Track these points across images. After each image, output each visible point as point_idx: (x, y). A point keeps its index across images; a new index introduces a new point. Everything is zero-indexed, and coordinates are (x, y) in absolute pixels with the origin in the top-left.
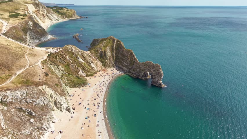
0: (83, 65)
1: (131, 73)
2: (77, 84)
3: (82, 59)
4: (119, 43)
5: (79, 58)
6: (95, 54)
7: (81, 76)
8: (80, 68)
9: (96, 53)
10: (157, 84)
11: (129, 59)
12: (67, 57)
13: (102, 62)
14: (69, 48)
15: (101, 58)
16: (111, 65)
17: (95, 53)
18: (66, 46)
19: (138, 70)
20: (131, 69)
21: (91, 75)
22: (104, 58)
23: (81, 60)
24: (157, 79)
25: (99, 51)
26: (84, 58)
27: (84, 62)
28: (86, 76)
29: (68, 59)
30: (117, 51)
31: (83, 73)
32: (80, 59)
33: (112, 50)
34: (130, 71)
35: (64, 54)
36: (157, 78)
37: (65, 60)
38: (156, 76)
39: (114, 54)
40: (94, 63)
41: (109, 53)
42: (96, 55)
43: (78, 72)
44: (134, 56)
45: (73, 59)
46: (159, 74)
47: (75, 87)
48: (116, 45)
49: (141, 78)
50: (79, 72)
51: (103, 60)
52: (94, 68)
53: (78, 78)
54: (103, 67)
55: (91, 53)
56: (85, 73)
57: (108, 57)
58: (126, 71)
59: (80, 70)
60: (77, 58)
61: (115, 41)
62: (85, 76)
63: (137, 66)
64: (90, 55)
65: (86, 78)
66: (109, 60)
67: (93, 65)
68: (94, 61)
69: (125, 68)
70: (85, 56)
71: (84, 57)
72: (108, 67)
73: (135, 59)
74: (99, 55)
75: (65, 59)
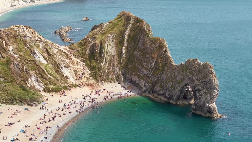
0: (43, 67)
1: (156, 93)
2: (17, 98)
3: (44, 57)
4: (139, 26)
5: (35, 53)
6: (78, 51)
7: (32, 87)
8: (32, 73)
9: (82, 50)
10: (203, 111)
11: (153, 58)
12: (11, 48)
13: (92, 68)
14: (19, 32)
15: (90, 60)
16: (113, 76)
17: (79, 49)
18: (12, 27)
19: (170, 84)
20: (156, 83)
21: (56, 91)
22: (97, 60)
23: (40, 58)
24: (203, 99)
25: (90, 44)
26: (50, 56)
27: (46, 63)
28: (44, 90)
29: (12, 53)
30: (133, 43)
31: (37, 83)
32: (39, 55)
33: (120, 43)
34: (155, 87)
35: (4, 42)
36: (204, 94)
37: (4, 52)
38: (202, 92)
39: (124, 51)
40: (71, 68)
41: (110, 49)
42: (81, 52)
43: (27, 79)
44: (166, 51)
45: (22, 54)
46: (209, 86)
47: (12, 103)
48: (131, 30)
49: (174, 103)
50: (29, 80)
51: (94, 63)
52: (67, 77)
53: (24, 89)
54: (91, 78)
55: (70, 48)
56: (42, 84)
57: (108, 58)
58: (144, 89)
59: (31, 76)
60: (31, 52)
61: (130, 20)
62: (41, 89)
63: (170, 74)
64: (66, 52)
65: (43, 93)
66: (110, 63)
67: (66, 72)
68: (71, 65)
69: (142, 83)
70: (51, 52)
71: (49, 53)
72: (105, 80)
73: (167, 58)
74: (88, 52)
75: (3, 50)
